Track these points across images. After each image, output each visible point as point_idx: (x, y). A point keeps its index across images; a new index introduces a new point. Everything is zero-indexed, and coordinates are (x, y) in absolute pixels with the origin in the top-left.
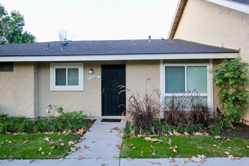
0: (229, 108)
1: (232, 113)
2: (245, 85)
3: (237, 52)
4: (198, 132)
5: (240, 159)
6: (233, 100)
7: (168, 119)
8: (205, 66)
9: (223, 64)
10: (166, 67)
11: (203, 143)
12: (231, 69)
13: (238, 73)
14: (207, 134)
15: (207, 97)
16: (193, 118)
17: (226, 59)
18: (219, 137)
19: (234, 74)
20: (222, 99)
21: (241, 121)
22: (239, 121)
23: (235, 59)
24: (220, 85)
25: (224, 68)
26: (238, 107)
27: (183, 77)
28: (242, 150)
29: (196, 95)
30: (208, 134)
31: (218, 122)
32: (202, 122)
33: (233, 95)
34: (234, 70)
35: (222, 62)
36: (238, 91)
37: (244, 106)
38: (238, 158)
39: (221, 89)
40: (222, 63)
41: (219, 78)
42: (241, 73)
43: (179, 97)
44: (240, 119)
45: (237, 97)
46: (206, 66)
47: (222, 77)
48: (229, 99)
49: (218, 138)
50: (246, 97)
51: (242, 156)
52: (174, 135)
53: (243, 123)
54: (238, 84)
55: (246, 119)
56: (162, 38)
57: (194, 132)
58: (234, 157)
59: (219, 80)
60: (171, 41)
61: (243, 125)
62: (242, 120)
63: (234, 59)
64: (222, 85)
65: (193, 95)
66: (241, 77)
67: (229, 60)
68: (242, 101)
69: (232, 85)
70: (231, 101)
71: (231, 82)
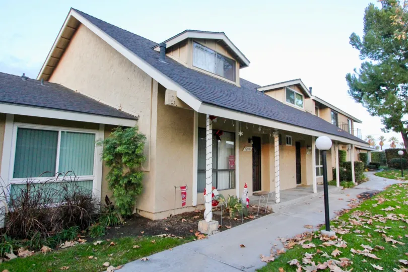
0: (120, 195)
1: (122, 202)
2: (142, 164)
3: (135, 119)
4: (69, 241)
5: (123, 268)
6: (125, 184)
7: (12, 227)
8: (93, 134)
9: (115, 134)
10: (19, 129)
11: (73, 258)
12: (125, 141)
13: (133, 147)
14: (83, 241)
15: (92, 181)
16: (62, 218)
17: (121, 126)
18: (99, 242)
19: (128, 148)
20: (111, 183)
21: (135, 212)
22: (132, 212)
23: (132, 128)
24: (110, 163)
25: (116, 139)
26: (130, 193)
27: (54, 148)
28: (127, 253)
29: (73, 179)
30: (86, 241)
31: (104, 217)
32: (78, 222)
33: (126, 177)
34: (129, 143)
35: (115, 130)
36: (133, 171)
37: (138, 191)
38: (120, 266)
39: (111, 168)
40: (115, 132)
41: (110, 153)
42: (137, 147)
43: (41, 183)
44: (133, 208)
45: (131, 179)
46: (95, 134)
47: (114, 151)
48: (121, 182)
49: (98, 244)
50: (141, 179)
51: (126, 262)
52: (18, 257)
53: (136, 213)
54: (133, 162)
55: (140, 208)
56: (24, 74)
57: (61, 242)
58: (114, 268)
59: (109, 156)
60: (42, 84)
61: (137, 217)
62: (137, 209)
63: (130, 127)
64: (112, 163)
65: (68, 178)
66: (136, 153)
67: (124, 128)
68: (136, 184)
69: (125, 163)
70: (124, 185)
71: (124, 159)
